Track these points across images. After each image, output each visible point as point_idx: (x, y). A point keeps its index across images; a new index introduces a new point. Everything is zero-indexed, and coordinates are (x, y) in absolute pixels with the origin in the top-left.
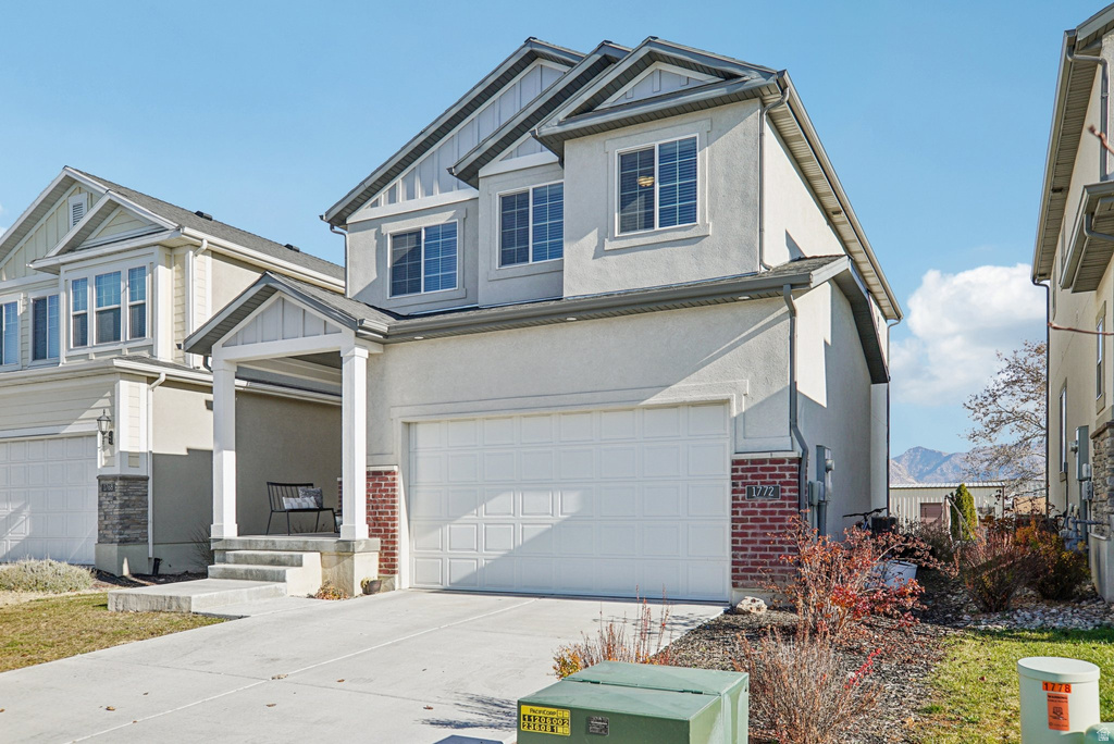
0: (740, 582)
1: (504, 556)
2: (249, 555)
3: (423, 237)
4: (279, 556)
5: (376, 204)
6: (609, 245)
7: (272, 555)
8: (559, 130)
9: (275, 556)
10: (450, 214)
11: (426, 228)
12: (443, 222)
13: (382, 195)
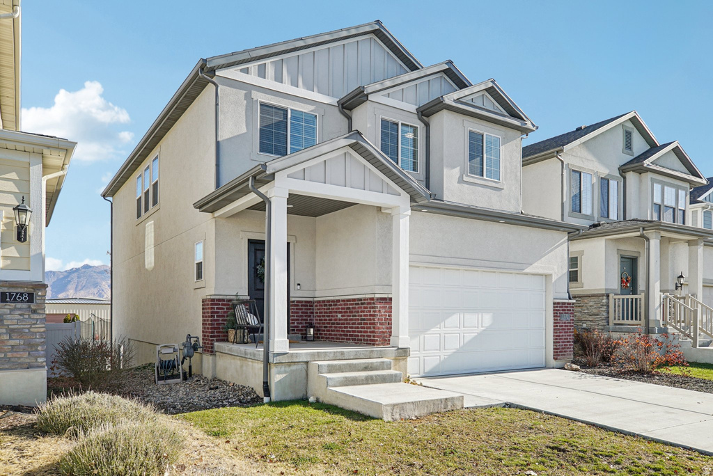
0: (558, 357)
1: (454, 352)
2: (344, 365)
3: (289, 116)
4: (372, 363)
5: (246, 71)
6: (465, 179)
7: (365, 363)
8: (454, 104)
9: (368, 363)
10: (313, 108)
11: (291, 110)
12: (306, 111)
13: (253, 66)
